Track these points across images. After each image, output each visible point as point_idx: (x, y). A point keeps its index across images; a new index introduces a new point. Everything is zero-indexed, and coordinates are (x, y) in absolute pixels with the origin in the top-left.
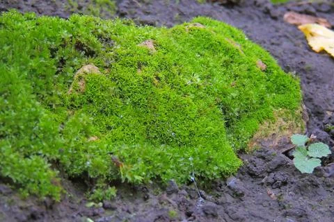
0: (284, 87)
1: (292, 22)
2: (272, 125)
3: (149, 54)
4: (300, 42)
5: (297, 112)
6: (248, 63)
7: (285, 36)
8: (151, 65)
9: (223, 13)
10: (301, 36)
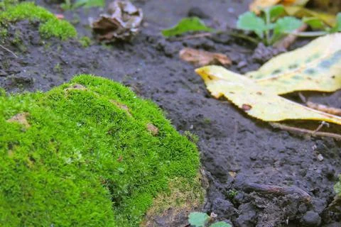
0: (180, 152)
1: (188, 59)
2: (167, 198)
3: (21, 131)
4: (197, 86)
5: (196, 180)
6: (137, 128)
7: (181, 82)
8: (24, 144)
9: (111, 57)
10: (198, 79)
